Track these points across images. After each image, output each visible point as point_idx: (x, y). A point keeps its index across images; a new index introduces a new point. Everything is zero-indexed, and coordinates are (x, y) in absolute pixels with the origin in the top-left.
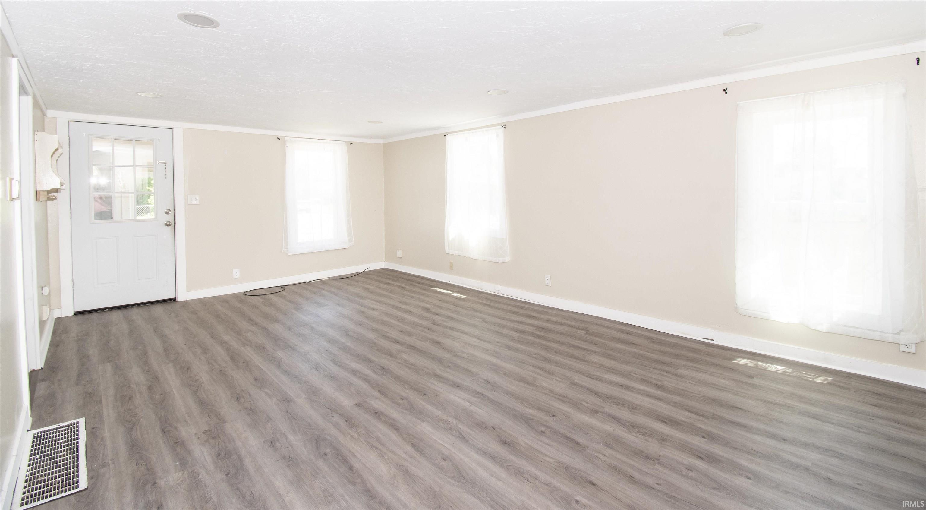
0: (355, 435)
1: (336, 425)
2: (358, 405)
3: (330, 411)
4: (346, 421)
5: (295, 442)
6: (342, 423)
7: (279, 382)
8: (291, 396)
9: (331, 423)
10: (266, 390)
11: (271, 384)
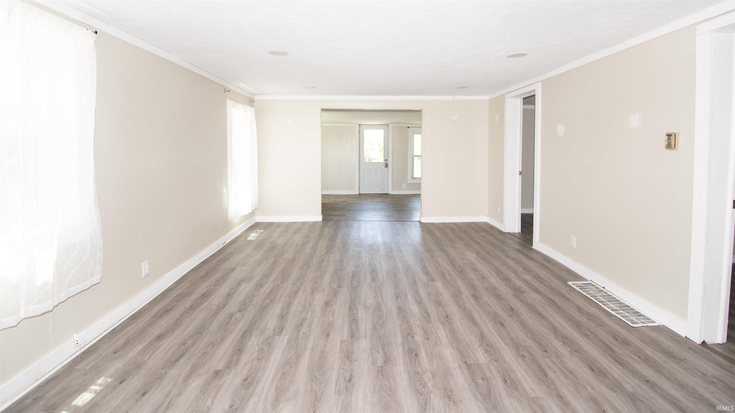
0: (444, 269)
1: (450, 275)
2: (434, 281)
3: (450, 282)
4: (444, 275)
5: (472, 275)
6: (447, 275)
7: (481, 314)
8: (472, 299)
9: (452, 277)
10: (491, 310)
11: (488, 315)
